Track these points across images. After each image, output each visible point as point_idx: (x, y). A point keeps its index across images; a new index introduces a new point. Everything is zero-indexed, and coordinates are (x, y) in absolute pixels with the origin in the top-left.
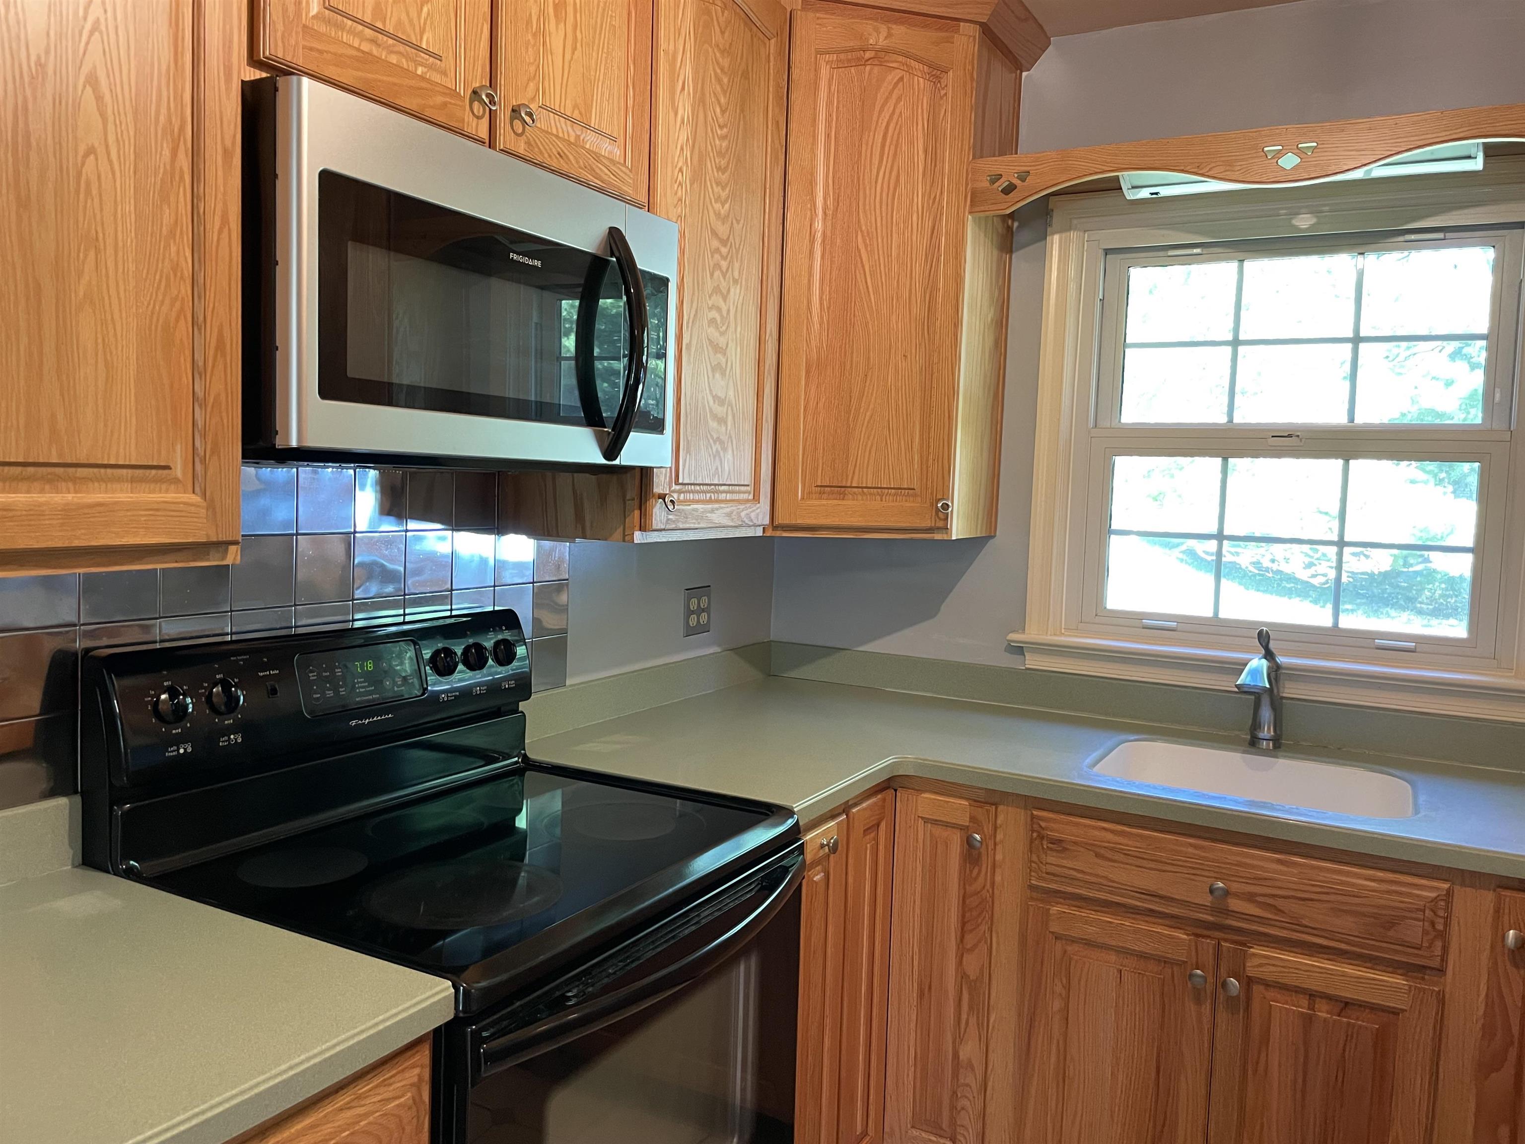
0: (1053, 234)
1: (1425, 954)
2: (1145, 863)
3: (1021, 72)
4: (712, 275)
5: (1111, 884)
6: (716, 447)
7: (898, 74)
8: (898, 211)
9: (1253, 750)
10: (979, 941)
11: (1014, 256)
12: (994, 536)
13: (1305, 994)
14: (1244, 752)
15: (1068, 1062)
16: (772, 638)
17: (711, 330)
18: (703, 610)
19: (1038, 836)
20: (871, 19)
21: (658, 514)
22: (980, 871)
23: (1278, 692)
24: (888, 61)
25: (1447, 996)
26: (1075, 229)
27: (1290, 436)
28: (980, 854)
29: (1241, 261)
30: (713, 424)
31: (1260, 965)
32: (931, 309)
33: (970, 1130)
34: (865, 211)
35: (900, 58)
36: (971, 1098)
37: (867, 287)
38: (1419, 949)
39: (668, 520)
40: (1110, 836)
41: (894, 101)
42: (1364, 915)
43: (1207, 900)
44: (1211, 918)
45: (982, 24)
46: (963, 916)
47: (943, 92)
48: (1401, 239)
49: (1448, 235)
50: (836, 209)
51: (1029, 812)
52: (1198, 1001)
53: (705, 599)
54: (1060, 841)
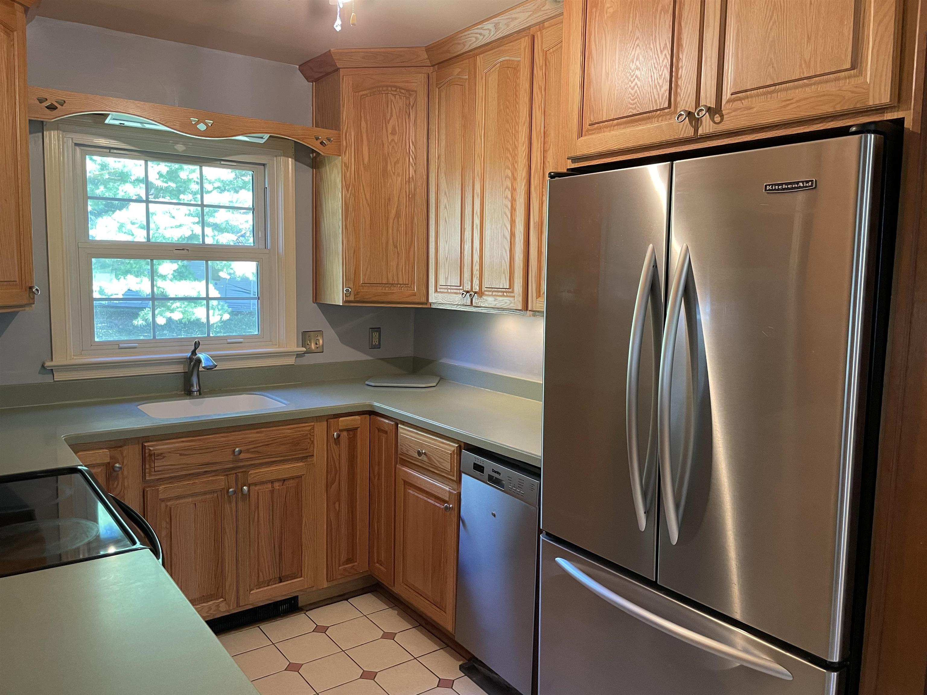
0: (47, 130)
1: (307, 451)
2: (203, 451)
5: (189, 466)
9: (191, 397)
13: (270, 482)
19: (149, 455)
22: (118, 483)
25: (314, 464)
26: (60, 130)
27: (183, 250)
28: (118, 475)
29: (146, 160)
31: (254, 477)
40: (187, 444)
43: (232, 458)
44: (232, 466)
51: (141, 446)
54: (162, 454)
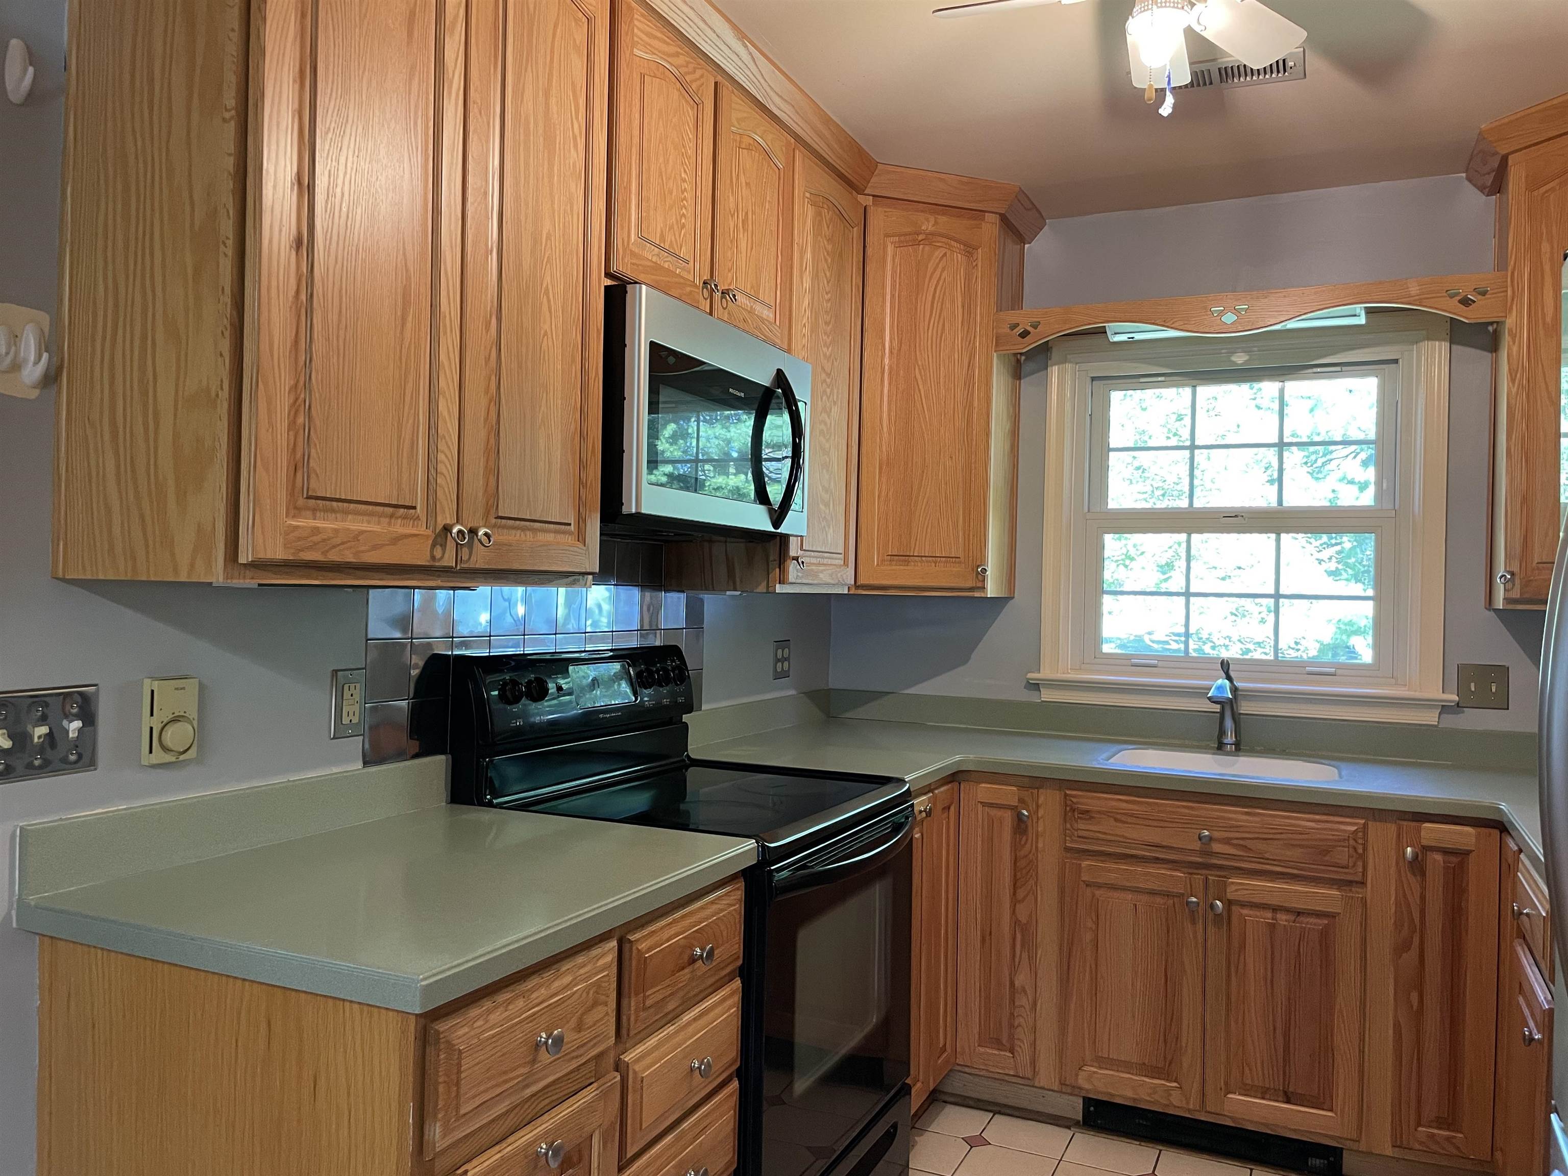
0: (1052, 366)
1: (1351, 871)
2: (1151, 823)
3: (1024, 244)
4: (822, 398)
5: (1127, 841)
6: (824, 524)
7: (943, 251)
8: (944, 350)
9: (1219, 752)
10: (1029, 892)
11: (1022, 381)
12: (1013, 597)
13: (1269, 909)
14: (1214, 754)
15: (1098, 979)
16: (831, 686)
17: (822, 438)
18: (786, 659)
19: (1071, 809)
20: (922, 211)
21: (793, 570)
22: (1027, 840)
23: (1237, 708)
24: (935, 242)
25: (1368, 901)
26: (1070, 362)
27: (1236, 516)
28: (1027, 827)
29: (1194, 387)
30: (822, 507)
31: (1236, 890)
32: (969, 422)
33: (1025, 1041)
34: (920, 351)
35: (944, 240)
36: (1025, 1017)
37: (923, 407)
38: (1347, 868)
39: (798, 576)
40: (1124, 805)
41: (940, 270)
42: (1307, 847)
43: (1197, 846)
44: (1200, 860)
45: (1000, 214)
46: (1015, 876)
47: (974, 264)
48: (1310, 371)
49: (1344, 369)
50: (900, 350)
51: (1063, 793)
52: (1194, 922)
53: (786, 650)
54: (1088, 811)
